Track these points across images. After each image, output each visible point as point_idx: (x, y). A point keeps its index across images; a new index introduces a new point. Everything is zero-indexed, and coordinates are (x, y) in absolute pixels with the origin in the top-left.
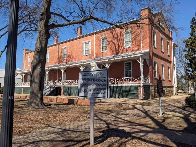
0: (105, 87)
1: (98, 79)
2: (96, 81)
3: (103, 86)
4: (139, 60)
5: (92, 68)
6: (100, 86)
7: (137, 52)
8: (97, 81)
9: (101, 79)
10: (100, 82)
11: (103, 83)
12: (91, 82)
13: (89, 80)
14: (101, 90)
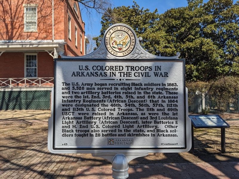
0: (174, 114)
1: (143, 87)
2: (135, 96)
3: (166, 111)
4: (52, 52)
5: (120, 49)
6: (156, 112)
7: (45, 41)
8: (142, 95)
9: (159, 89)
10: (154, 97)
11: (167, 100)
12: (112, 96)
13: (104, 91)
14: (158, 123)
